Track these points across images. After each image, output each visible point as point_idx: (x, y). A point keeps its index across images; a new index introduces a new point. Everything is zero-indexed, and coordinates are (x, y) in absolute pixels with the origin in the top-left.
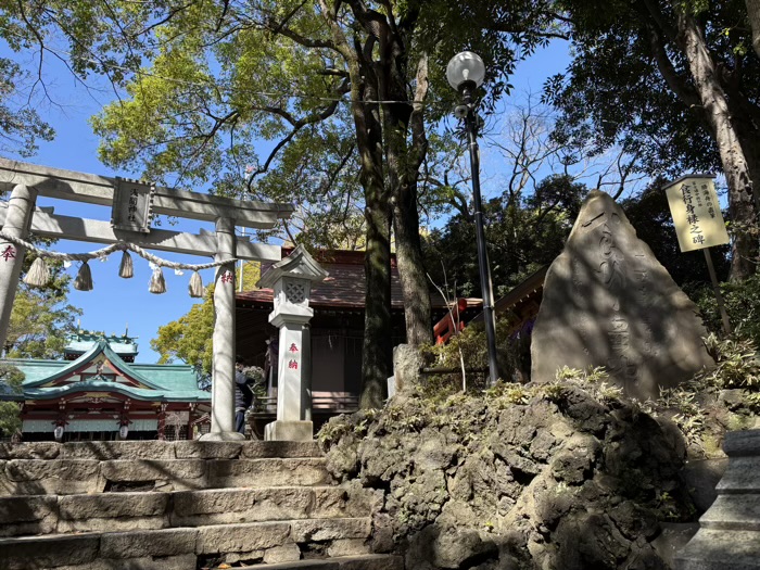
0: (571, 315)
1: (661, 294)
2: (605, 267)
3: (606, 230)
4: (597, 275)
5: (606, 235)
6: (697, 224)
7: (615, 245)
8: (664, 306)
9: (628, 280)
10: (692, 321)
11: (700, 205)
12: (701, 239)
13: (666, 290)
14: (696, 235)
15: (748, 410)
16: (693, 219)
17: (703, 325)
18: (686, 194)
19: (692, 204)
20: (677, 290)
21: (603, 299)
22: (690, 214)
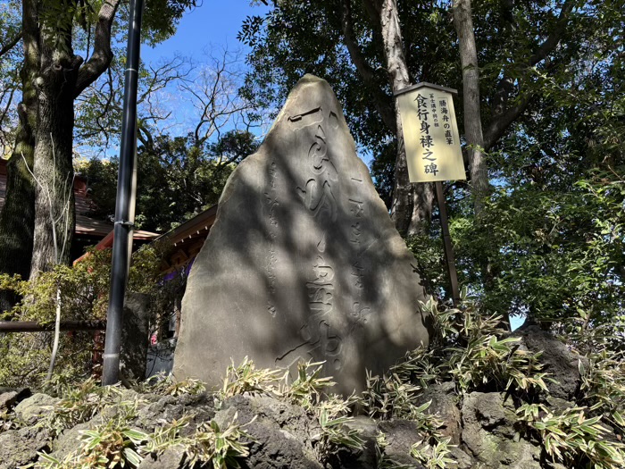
0: (257, 249)
1: (377, 235)
2: (313, 186)
3: (320, 133)
4: (301, 195)
5: (318, 141)
6: (431, 149)
7: (330, 159)
8: (380, 253)
9: (340, 210)
10: (410, 277)
11: (436, 125)
12: (434, 170)
13: (384, 232)
14: (429, 163)
15: (511, 430)
16: (427, 141)
17: (420, 284)
18: (422, 108)
19: (428, 122)
20: (395, 234)
21: (306, 230)
22: (425, 134)
